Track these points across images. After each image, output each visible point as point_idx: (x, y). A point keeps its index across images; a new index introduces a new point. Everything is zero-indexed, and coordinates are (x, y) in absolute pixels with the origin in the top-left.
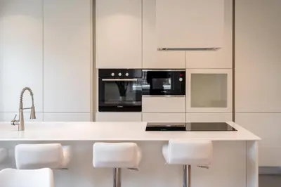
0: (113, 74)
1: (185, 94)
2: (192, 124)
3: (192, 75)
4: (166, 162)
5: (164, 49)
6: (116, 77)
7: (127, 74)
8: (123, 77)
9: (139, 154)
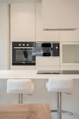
0: (20, 45)
1: (59, 55)
2: (63, 71)
3: (63, 45)
4: (47, 90)
5: (47, 30)
6: (22, 46)
7: (28, 45)
8: (26, 46)
9: (32, 86)
